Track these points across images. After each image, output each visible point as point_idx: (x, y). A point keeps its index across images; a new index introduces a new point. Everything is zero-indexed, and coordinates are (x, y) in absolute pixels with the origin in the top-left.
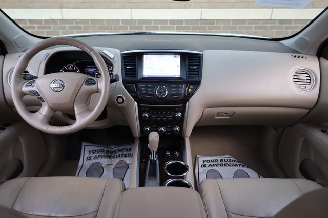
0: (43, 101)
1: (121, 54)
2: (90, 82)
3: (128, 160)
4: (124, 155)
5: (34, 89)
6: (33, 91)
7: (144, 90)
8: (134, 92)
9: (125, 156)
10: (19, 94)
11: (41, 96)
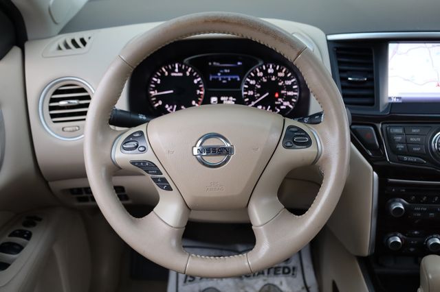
0: (169, 188)
1: (329, 42)
2: (295, 138)
3: (284, 283)
4: (272, 271)
5: (147, 156)
6: (144, 162)
7: (401, 143)
8: (371, 146)
9: (276, 274)
10: (104, 169)
11: (164, 175)
